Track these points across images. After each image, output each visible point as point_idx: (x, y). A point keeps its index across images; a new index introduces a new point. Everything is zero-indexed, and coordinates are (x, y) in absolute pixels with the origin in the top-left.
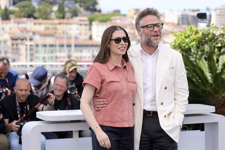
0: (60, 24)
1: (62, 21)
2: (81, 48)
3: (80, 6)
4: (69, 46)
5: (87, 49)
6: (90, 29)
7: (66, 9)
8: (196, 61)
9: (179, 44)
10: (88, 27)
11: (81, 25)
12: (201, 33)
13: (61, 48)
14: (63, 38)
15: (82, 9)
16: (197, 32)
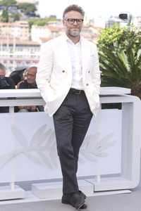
0: (4, 26)
1: (5, 24)
2: (22, 48)
3: (22, 11)
4: (11, 45)
5: (27, 48)
6: (30, 32)
7: (10, 14)
8: (117, 54)
9: (104, 40)
10: (28, 30)
11: (22, 27)
12: (122, 31)
13: (4, 47)
14: (6, 38)
15: (23, 14)
16: (119, 30)
